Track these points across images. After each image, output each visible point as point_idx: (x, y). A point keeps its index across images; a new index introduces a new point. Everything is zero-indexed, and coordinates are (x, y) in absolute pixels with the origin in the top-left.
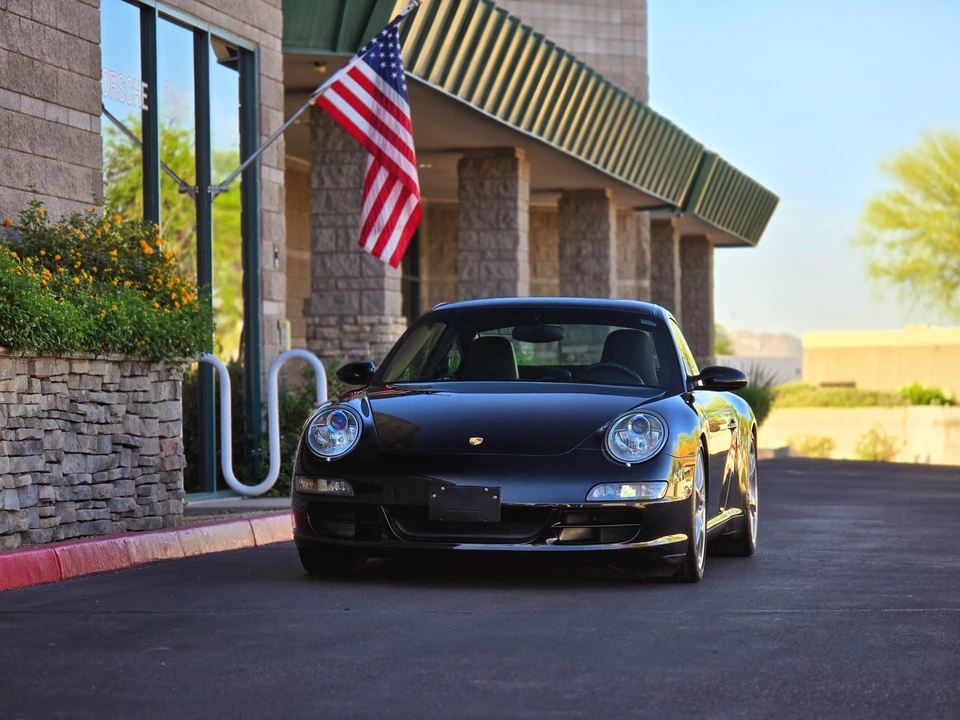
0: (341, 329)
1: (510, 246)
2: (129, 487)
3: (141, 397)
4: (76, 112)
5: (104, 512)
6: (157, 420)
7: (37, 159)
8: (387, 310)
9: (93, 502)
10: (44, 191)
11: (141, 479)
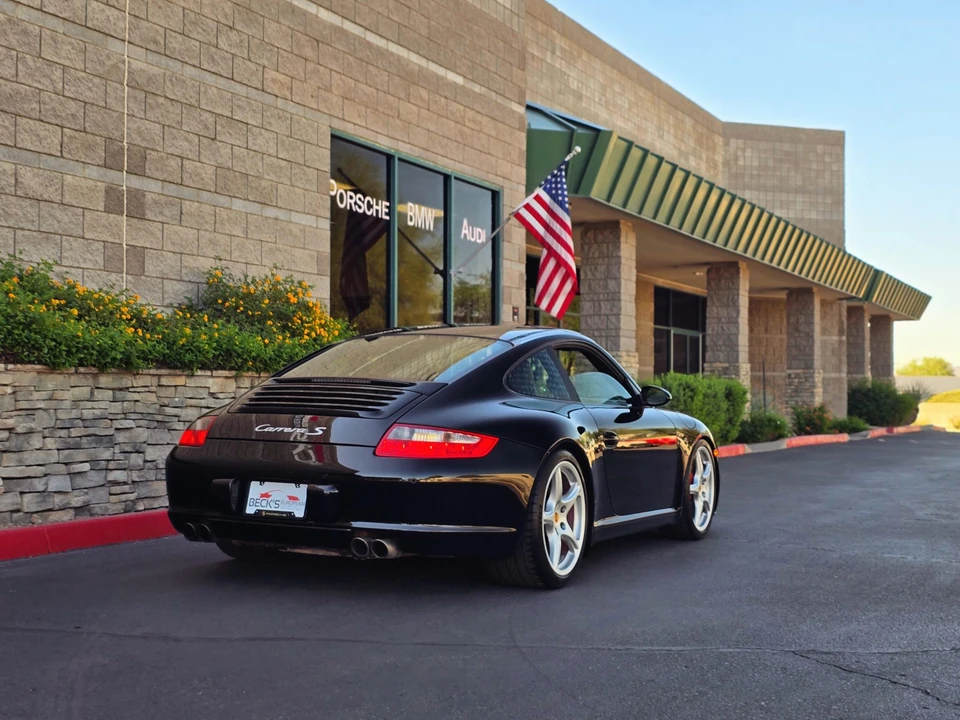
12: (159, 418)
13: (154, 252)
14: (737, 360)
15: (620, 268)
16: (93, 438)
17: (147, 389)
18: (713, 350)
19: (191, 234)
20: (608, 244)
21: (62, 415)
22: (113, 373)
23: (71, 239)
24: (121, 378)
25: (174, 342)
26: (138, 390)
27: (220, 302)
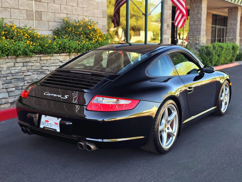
7: (79, 8)
8: (201, 35)
10: (82, 15)
12: (41, 70)
13: (45, 13)
14: (236, 36)
15: (201, 10)
16: (16, 79)
17: (36, 61)
18: (229, 33)
19: (58, 6)
20: (198, 3)
21: (3, 73)
22: (22, 57)
23: (14, 10)
24: (25, 59)
25: (44, 46)
26: (32, 62)
27: (67, 28)
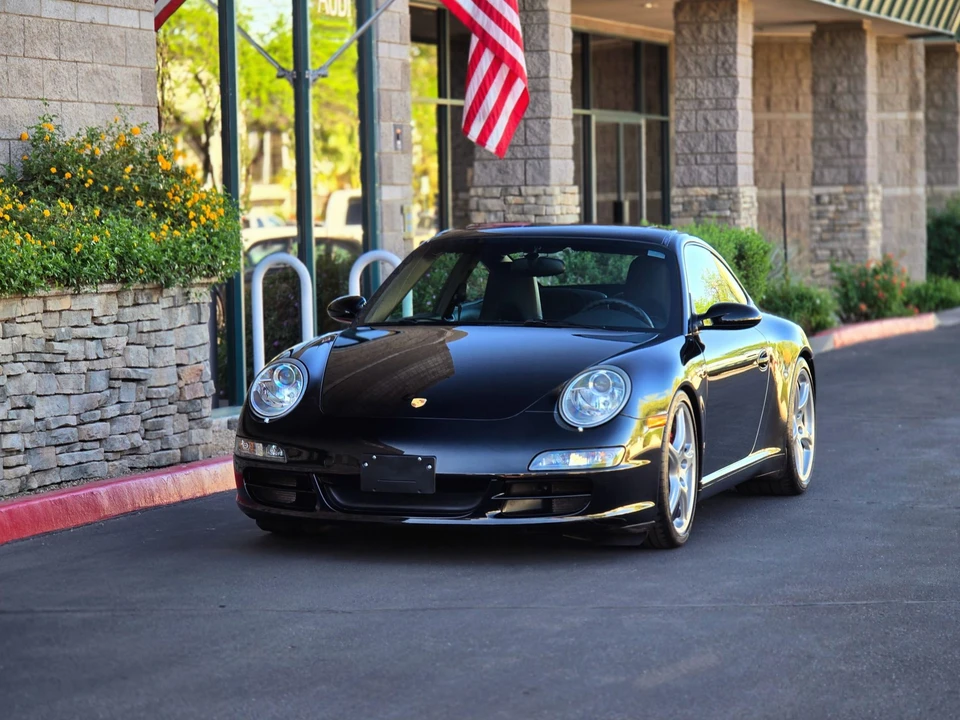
0: (505, 201)
1: (729, 94)
2: (135, 423)
3: (147, 326)
4: (118, 10)
5: (95, 453)
6: (173, 348)
7: (64, 65)
8: (554, 178)
9: (80, 444)
10: (75, 99)
11: (148, 413)
14: (733, 181)
18: (688, 163)
25: (68, 249)
27: (53, 170)
